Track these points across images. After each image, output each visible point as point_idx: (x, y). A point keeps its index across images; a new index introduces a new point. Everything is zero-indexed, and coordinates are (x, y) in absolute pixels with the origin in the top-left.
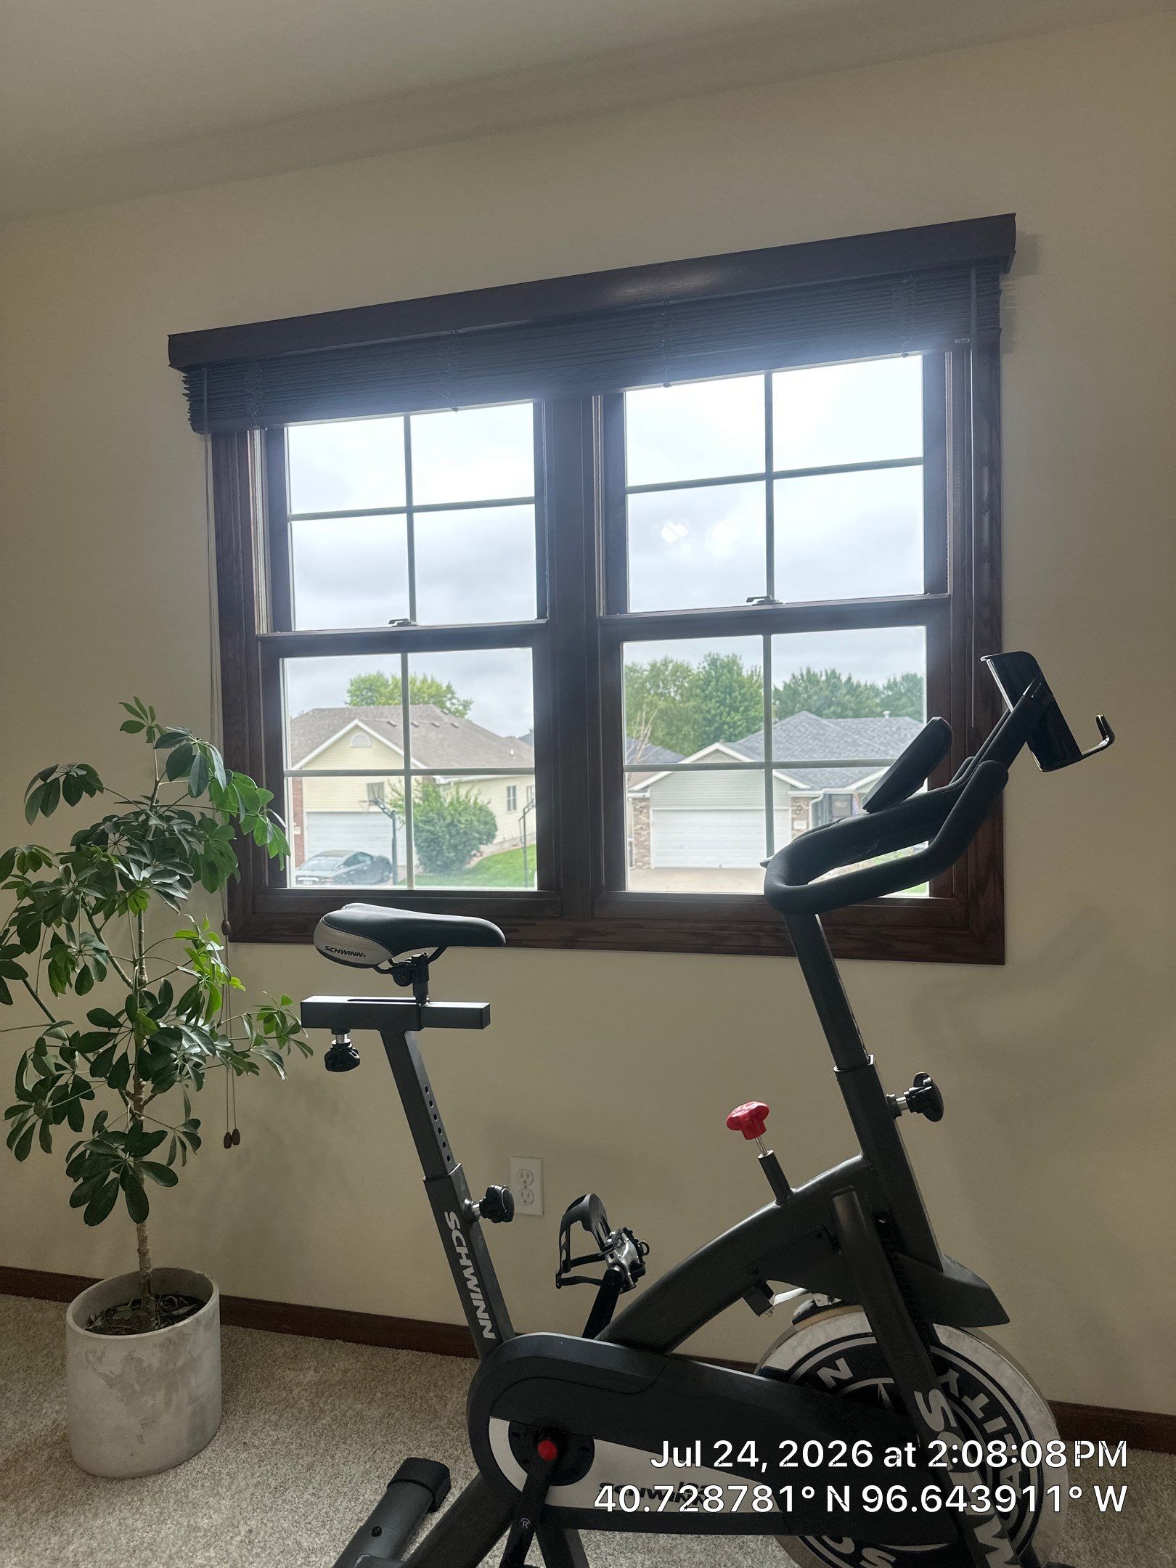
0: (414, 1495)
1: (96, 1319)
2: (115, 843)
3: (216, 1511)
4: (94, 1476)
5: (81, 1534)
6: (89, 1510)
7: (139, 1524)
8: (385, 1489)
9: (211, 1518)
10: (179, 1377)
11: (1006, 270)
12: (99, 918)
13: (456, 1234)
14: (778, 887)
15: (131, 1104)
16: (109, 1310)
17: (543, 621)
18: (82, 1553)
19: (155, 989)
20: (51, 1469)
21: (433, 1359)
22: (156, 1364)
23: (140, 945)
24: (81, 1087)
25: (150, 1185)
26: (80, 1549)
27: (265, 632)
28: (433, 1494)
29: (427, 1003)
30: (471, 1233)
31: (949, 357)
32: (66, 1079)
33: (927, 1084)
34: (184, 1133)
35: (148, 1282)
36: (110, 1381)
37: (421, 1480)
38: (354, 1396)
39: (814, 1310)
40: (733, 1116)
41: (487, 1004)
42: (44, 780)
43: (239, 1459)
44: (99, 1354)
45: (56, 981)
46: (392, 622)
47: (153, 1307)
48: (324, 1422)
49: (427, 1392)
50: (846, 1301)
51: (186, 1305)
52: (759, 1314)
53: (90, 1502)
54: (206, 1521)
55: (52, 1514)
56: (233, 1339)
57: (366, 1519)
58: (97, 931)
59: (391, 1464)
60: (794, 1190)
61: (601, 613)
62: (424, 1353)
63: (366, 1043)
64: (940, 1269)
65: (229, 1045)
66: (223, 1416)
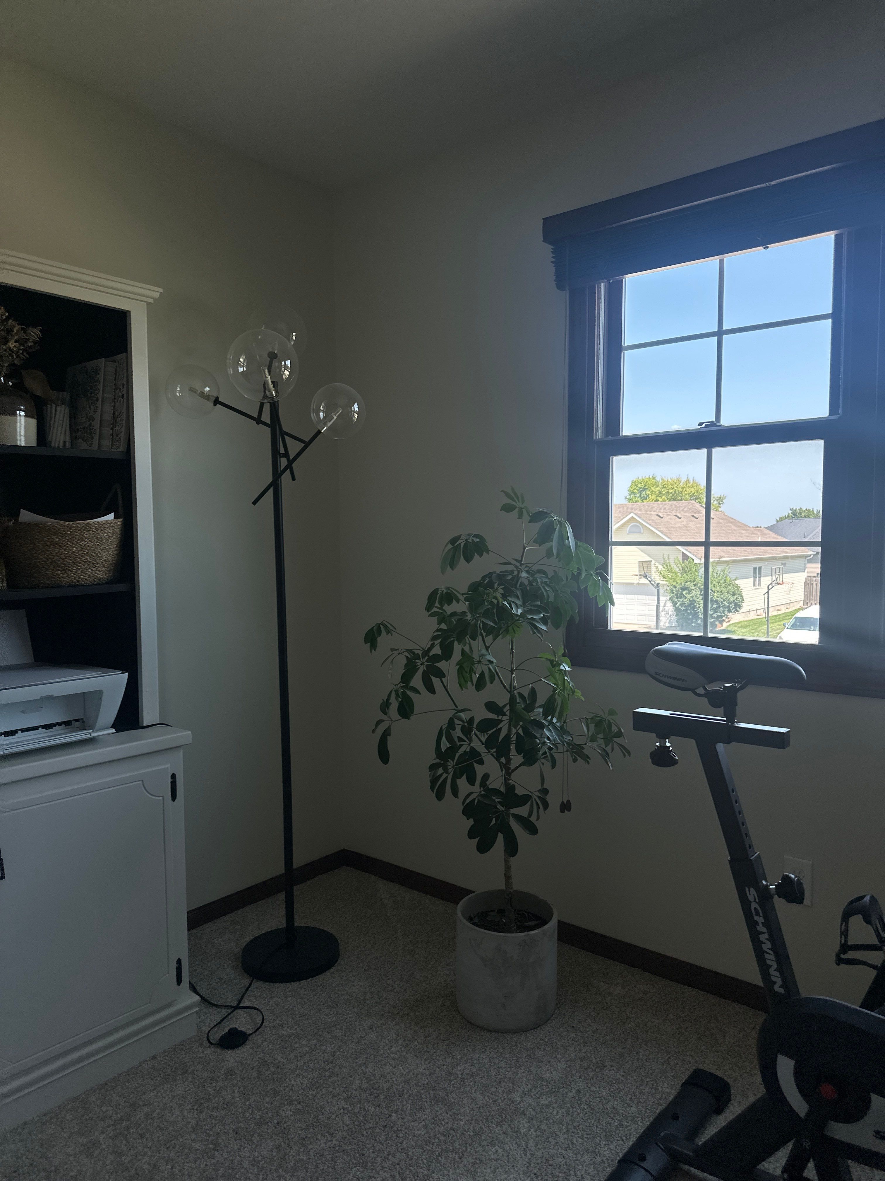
0: (703, 1097)
1: (475, 917)
3: (555, 1070)
4: (472, 1024)
5: (465, 1061)
6: (470, 1046)
7: (503, 1064)
8: (680, 1087)
9: (552, 1073)
10: (530, 969)
12: (489, 640)
13: (754, 905)
15: (504, 771)
16: (483, 913)
17: (834, 417)
19: (524, 692)
20: (445, 1012)
22: (515, 957)
23: (512, 660)
24: (474, 755)
26: (465, 1071)
27: (601, 436)
28: (718, 1101)
29: (735, 723)
30: (766, 907)
32: (465, 748)
34: (539, 797)
35: (511, 898)
36: (485, 962)
37: (709, 1089)
38: (652, 1013)
41: (788, 730)
42: (452, 544)
43: (569, 1037)
44: (478, 941)
45: (462, 680)
46: (700, 424)
47: (513, 917)
51: (535, 921)
53: (470, 1041)
54: (548, 1075)
55: (446, 1042)
57: (665, 1105)
58: (487, 648)
65: (571, 739)
66: (557, 1004)
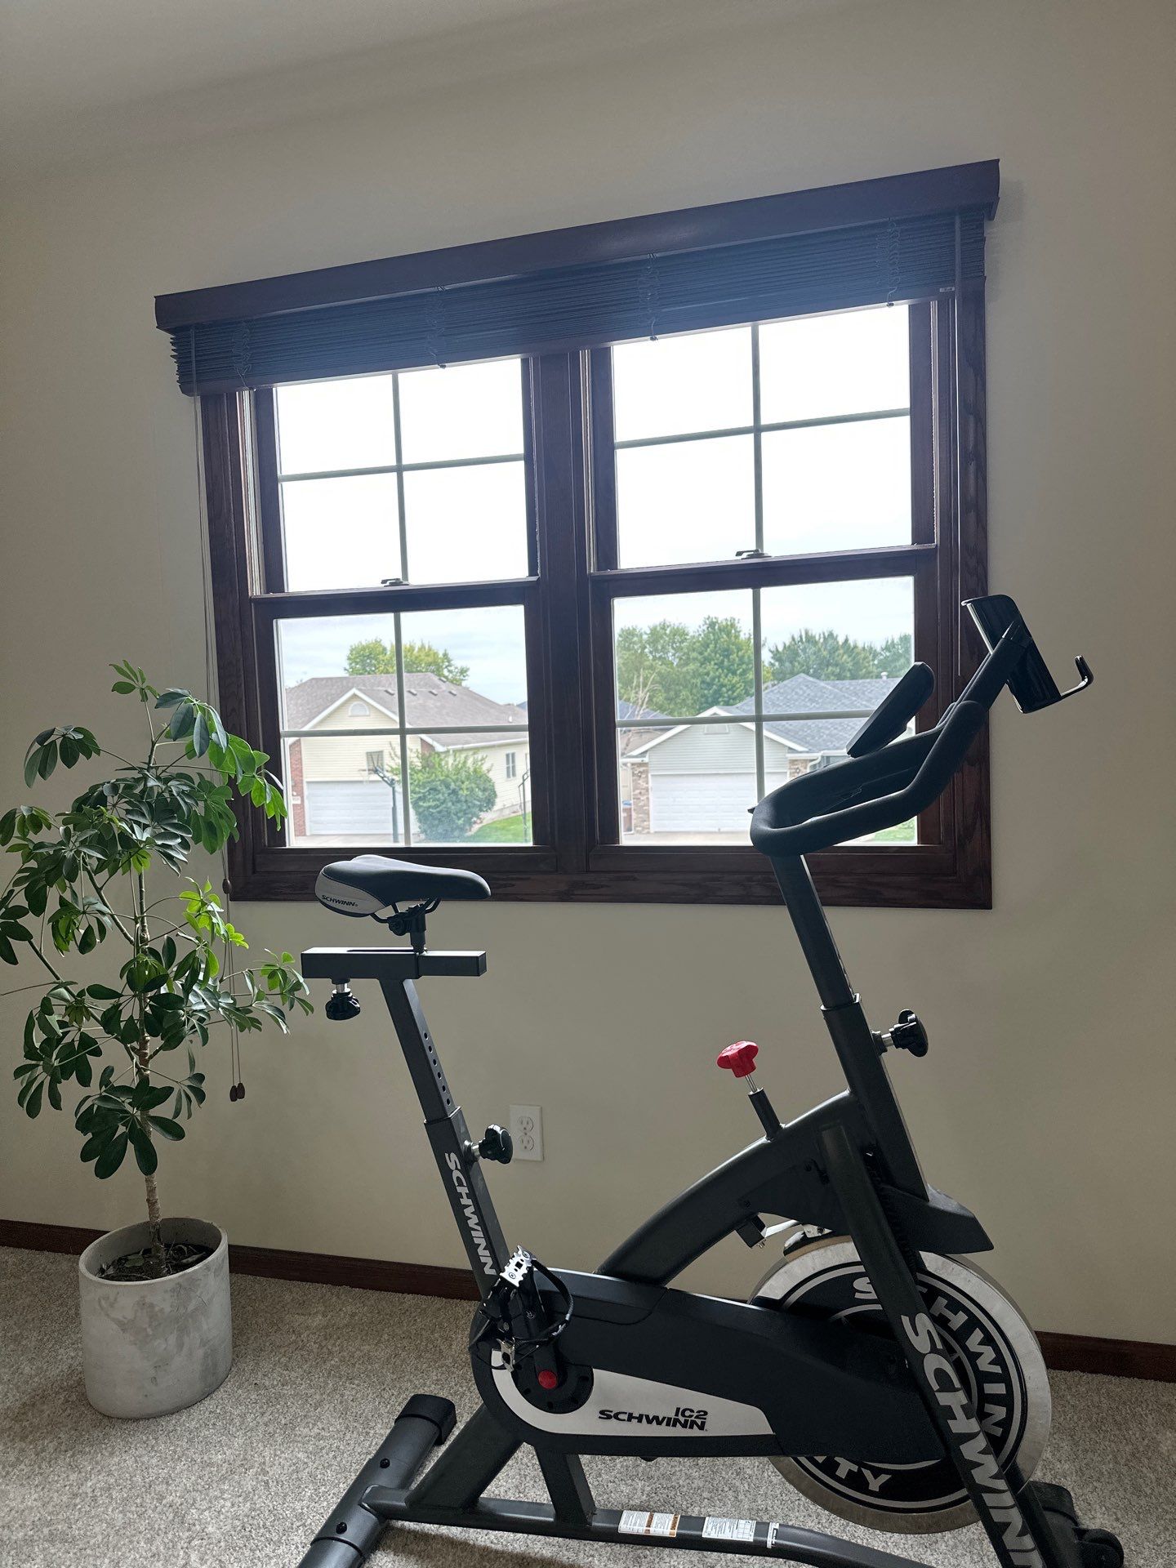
0: (421, 1429)
1: (108, 1267)
2: (114, 806)
4: (109, 1417)
5: (99, 1471)
6: (106, 1449)
8: (393, 1424)
10: (190, 1320)
11: (991, 217)
12: (100, 878)
13: (456, 1174)
14: (762, 830)
15: (136, 1059)
16: (120, 1259)
17: (534, 579)
18: (101, 1489)
19: (159, 947)
20: (69, 1411)
21: (438, 1302)
22: (168, 1309)
23: (141, 904)
24: (89, 1045)
25: (157, 1138)
26: (98, 1485)
27: (258, 594)
28: (440, 1428)
29: (425, 953)
30: (471, 1174)
31: (934, 307)
32: (73, 1036)
33: (912, 1021)
34: (189, 1087)
35: (158, 1230)
36: (123, 1326)
37: (428, 1416)
38: (361, 1339)
39: (805, 1241)
40: (724, 1055)
41: (484, 952)
42: (41, 743)
43: (249, 1400)
44: (112, 1298)
45: (60, 939)
46: (384, 582)
47: (163, 1255)
48: (332, 1362)
49: (432, 1333)
50: (837, 1233)
51: (195, 1254)
52: (751, 1247)
53: (106, 1441)
54: (220, 1457)
55: (70, 1453)
56: (242, 1287)
57: (374, 1452)
58: (98, 890)
59: (400, 1400)
60: (783, 1126)
61: (592, 569)
62: (430, 1297)
63: (366, 992)
64: (927, 1200)
65: (232, 1002)
66: (234, 1359)
